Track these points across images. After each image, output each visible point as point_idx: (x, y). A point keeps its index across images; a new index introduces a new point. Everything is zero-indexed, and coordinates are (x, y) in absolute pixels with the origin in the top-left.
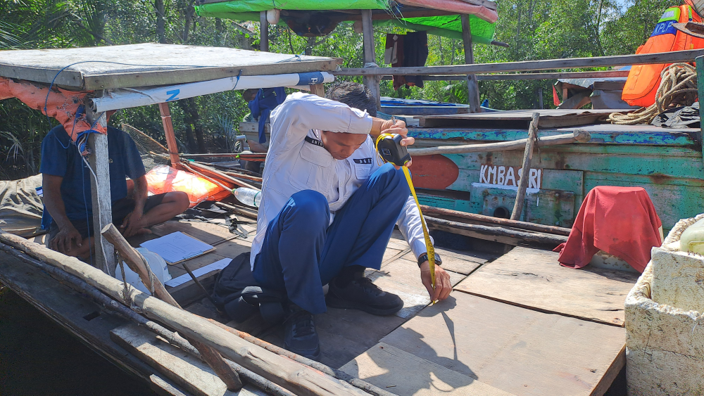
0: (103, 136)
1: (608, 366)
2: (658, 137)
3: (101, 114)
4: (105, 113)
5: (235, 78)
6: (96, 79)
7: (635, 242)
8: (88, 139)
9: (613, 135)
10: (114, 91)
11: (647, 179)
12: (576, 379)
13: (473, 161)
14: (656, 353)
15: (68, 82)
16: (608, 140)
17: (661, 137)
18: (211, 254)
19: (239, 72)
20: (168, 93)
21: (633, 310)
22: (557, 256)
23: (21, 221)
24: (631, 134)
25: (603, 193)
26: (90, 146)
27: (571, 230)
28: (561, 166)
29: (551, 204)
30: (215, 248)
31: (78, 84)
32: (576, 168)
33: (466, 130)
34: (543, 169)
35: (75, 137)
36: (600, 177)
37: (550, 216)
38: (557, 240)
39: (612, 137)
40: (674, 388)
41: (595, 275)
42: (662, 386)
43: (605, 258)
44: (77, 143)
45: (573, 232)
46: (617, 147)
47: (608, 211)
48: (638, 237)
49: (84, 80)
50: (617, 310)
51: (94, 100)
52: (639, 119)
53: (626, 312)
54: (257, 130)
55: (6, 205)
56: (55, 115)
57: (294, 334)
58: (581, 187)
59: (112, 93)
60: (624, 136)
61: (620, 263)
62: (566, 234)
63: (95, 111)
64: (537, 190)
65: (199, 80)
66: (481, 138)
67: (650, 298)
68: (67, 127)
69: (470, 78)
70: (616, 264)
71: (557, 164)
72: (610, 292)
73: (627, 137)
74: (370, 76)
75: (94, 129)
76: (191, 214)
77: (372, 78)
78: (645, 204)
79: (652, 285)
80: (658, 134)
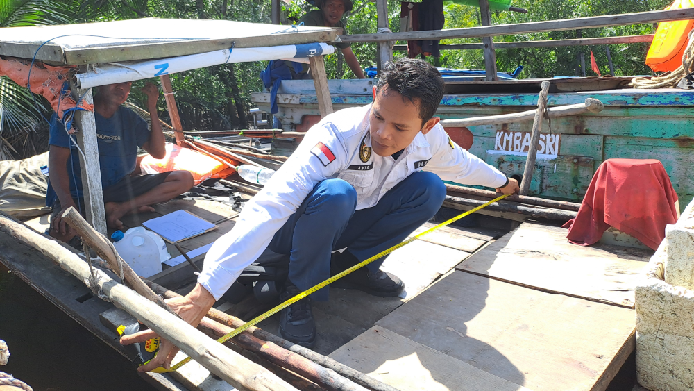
0: (90, 113)
1: (616, 352)
2: (685, 97)
3: (86, 90)
4: (91, 90)
5: (227, 51)
6: (78, 54)
7: (649, 218)
8: (75, 117)
9: (636, 97)
10: (99, 66)
11: (672, 143)
12: (581, 365)
13: (488, 128)
14: (668, 338)
15: (50, 57)
16: (631, 102)
17: (689, 98)
18: (214, 233)
19: (231, 44)
20: (156, 67)
21: (643, 293)
22: (566, 232)
23: (24, 201)
24: (655, 95)
25: (615, 166)
26: (76, 124)
27: (580, 205)
28: (580, 131)
29: (569, 171)
30: (217, 227)
31: (59, 59)
32: (596, 133)
33: (482, 96)
34: (562, 134)
35: (61, 115)
36: (622, 141)
37: (568, 183)
38: (566, 216)
39: (635, 99)
40: (687, 374)
41: (605, 253)
42: (675, 372)
43: (616, 235)
44: (64, 121)
45: (583, 208)
46: (640, 109)
47: (620, 185)
48: (652, 212)
49: (65, 55)
50: (627, 290)
51: (77, 76)
52: (664, 83)
53: (636, 294)
54: (269, 101)
55: (10, 184)
56: (42, 92)
57: (289, 318)
58: (601, 152)
59: (97, 69)
60: (648, 97)
61: (632, 240)
62: (575, 209)
63: (79, 87)
64: (554, 156)
65: (189, 53)
66: (496, 103)
67: (663, 278)
68: (54, 104)
69: (486, 46)
70: (628, 241)
71: (576, 128)
72: (621, 271)
73: (652, 99)
74: (383, 42)
75: (80, 106)
76: (195, 192)
77: (385, 44)
78: (660, 177)
79: (666, 265)
80: (684, 94)
